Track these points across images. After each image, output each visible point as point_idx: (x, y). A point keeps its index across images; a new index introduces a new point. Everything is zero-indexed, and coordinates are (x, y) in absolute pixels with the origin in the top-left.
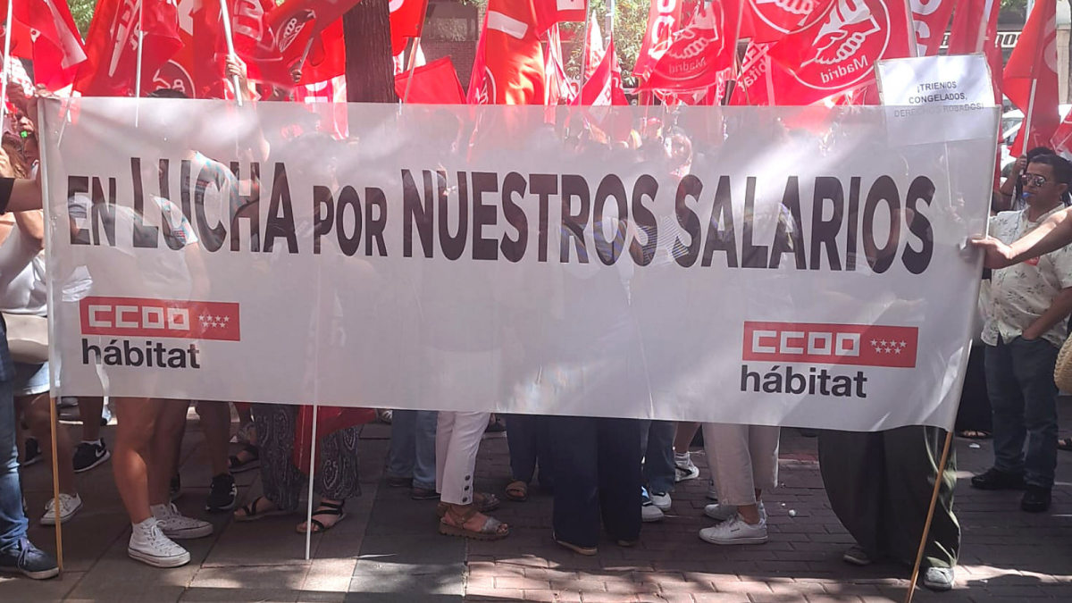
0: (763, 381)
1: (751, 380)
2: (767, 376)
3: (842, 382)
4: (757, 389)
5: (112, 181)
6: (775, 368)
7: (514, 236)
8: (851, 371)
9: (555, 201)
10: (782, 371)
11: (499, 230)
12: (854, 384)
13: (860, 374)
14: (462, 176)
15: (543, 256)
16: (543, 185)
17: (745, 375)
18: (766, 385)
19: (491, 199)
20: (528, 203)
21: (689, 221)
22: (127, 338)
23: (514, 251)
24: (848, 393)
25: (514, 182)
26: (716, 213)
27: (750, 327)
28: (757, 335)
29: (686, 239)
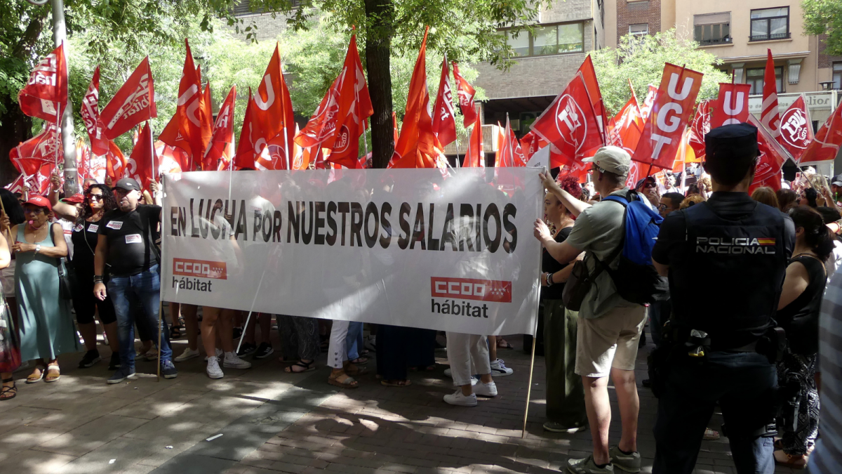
0: (441, 308)
1: (436, 307)
2: (443, 305)
3: (477, 309)
4: (439, 312)
5: (184, 208)
6: (447, 301)
7: (331, 233)
8: (480, 304)
9: (349, 216)
10: (450, 303)
11: (325, 230)
12: (482, 311)
13: (485, 305)
14: (311, 203)
15: (343, 244)
16: (343, 207)
17: (433, 304)
18: (443, 309)
19: (323, 215)
20: (337, 216)
21: (405, 226)
22: (188, 277)
23: (331, 240)
24: (479, 315)
25: (332, 206)
26: (417, 223)
27: (434, 280)
28: (437, 283)
29: (404, 235)
